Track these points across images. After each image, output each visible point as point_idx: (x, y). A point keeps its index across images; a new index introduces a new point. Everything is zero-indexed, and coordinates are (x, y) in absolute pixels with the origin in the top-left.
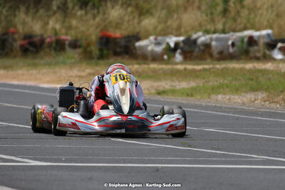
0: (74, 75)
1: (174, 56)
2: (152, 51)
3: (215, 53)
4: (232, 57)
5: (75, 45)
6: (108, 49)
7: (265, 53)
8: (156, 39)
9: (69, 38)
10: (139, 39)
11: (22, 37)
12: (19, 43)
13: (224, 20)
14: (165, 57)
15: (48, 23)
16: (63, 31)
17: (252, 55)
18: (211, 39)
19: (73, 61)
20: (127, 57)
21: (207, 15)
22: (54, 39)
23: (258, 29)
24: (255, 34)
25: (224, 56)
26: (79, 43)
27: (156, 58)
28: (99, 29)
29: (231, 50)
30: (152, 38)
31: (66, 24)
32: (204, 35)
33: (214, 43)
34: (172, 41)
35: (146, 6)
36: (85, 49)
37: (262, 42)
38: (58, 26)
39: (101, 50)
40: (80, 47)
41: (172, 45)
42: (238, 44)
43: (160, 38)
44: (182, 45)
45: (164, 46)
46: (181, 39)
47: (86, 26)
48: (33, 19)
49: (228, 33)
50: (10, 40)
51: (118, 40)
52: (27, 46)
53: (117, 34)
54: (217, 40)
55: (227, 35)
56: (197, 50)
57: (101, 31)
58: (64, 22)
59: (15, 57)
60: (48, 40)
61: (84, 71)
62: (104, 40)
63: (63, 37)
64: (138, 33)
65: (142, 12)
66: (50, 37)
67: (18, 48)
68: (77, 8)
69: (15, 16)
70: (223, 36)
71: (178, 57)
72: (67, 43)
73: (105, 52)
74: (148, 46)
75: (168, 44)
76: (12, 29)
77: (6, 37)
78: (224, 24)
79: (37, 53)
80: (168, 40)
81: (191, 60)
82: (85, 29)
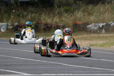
1: (102, 31)
2: (93, 29)
9: (62, 24)
10: (88, 25)
11: (44, 24)
12: (43, 27)
14: (98, 31)
15: (54, 19)
20: (84, 31)
22: (56, 25)
30: (93, 24)
31: (61, 19)
34: (101, 25)
38: (57, 20)
39: (73, 29)
41: (101, 26)
43: (96, 24)
44: (105, 26)
45: (98, 27)
46: (105, 24)
47: (68, 19)
48: (48, 18)
50: (39, 26)
51: (80, 25)
52: (45, 28)
53: (80, 23)
56: (111, 28)
57: (74, 22)
59: (41, 32)
60: (54, 25)
62: (74, 25)
63: (59, 24)
64: (88, 22)
65: (89, 14)
67: (42, 29)
68: (65, 13)
69: (41, 17)
72: (61, 26)
73: (75, 29)
74: (92, 27)
75: (99, 26)
76: (40, 22)
77: (38, 25)
79: (49, 30)
80: (99, 25)
81: (108, 32)
82: (68, 21)
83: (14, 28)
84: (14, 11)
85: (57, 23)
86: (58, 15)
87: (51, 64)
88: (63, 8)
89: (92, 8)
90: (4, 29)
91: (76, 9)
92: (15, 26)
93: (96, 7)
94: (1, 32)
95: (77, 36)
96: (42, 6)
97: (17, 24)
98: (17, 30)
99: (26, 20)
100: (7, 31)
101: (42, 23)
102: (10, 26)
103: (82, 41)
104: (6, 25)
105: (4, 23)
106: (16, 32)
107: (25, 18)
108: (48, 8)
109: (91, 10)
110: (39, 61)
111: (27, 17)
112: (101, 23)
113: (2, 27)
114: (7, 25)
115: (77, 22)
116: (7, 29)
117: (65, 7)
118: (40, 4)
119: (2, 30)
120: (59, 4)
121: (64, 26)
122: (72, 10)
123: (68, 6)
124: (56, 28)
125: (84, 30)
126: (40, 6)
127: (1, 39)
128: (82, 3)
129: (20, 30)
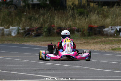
0: (78, 43)
1: (119, 34)
2: (110, 32)
5: (78, 31)
6: (92, 32)
8: (111, 27)
9: (76, 28)
11: (57, 28)
12: (56, 31)
14: (116, 35)
15: (67, 22)
16: (74, 25)
19: (78, 37)
20: (100, 35)
26: (80, 30)
27: (112, 35)
30: (110, 27)
36: (83, 32)
38: (71, 23)
39: (89, 33)
40: (80, 31)
41: (118, 30)
43: (113, 27)
45: (115, 30)
48: (61, 21)
51: (96, 28)
52: (59, 32)
53: (96, 26)
57: (89, 25)
58: (74, 21)
59: (54, 36)
60: (68, 29)
61: (82, 41)
62: (90, 28)
63: (73, 28)
64: (104, 25)
65: (105, 17)
72: (75, 30)
74: (108, 30)
75: (117, 29)
76: (53, 25)
80: (116, 28)
82: (82, 24)
83: (25, 32)
84: (25, 14)
85: (70, 27)
86: (71, 17)
87: (81, 69)
88: (77, 10)
90: (14, 33)
91: (90, 11)
92: (27, 29)
93: (112, 9)
94: (12, 36)
95: (95, 40)
96: (54, 8)
97: (28, 28)
98: (29, 34)
99: (37, 23)
100: (18, 35)
101: (55, 26)
102: (21, 30)
103: (102, 45)
105: (15, 26)
106: (27, 36)
107: (37, 21)
108: (60, 11)
109: (107, 12)
110: (66, 65)
111: (39, 20)
112: (118, 26)
113: (12, 32)
114: (18, 29)
115: (92, 26)
116: (18, 33)
117: (79, 9)
119: (13, 34)
120: (73, 6)
121: (79, 29)
123: (82, 8)
127: (13, 43)
128: (96, 5)
129: (32, 34)
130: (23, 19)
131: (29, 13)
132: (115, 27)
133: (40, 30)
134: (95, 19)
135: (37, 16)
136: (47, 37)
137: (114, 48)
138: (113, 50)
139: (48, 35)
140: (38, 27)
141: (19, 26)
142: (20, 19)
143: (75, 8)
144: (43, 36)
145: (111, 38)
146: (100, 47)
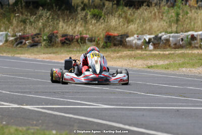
1: (149, 46)
2: (136, 43)
3: (172, 45)
4: (181, 47)
6: (110, 42)
7: (200, 44)
8: (138, 37)
9: (88, 36)
10: (128, 37)
11: (61, 35)
12: (60, 39)
13: (176, 25)
14: (143, 47)
15: (75, 27)
16: (85, 32)
17: (193, 45)
18: (170, 37)
21: (167, 23)
22: (79, 36)
23: (196, 31)
24: (195, 33)
25: (177, 46)
26: (93, 39)
27: (138, 47)
28: (105, 31)
29: (181, 43)
30: (136, 36)
32: (165, 34)
33: (171, 39)
34: (147, 37)
35: (131, 18)
36: (97, 42)
37: (199, 38)
38: (81, 29)
39: (106, 43)
40: (94, 41)
41: (147, 40)
42: (185, 39)
43: (140, 36)
44: (153, 39)
45: (142, 41)
46: (152, 36)
47: (97, 29)
48: (67, 26)
49: (179, 33)
51: (116, 37)
52: (64, 40)
53: (115, 33)
54: (173, 37)
55: (179, 34)
56: (161, 43)
57: (106, 32)
58: (85, 27)
59: (57, 47)
60: (76, 37)
63: (84, 36)
64: (127, 33)
65: (129, 21)
66: (77, 35)
67: (59, 42)
70: (176, 34)
71: (151, 47)
72: (87, 39)
73: (109, 44)
74: (133, 40)
75: (145, 39)
76: (55, 31)
78: (177, 28)
79: (70, 44)
80: (145, 37)
81: (158, 48)
83: (16, 40)
84: (17, 15)
86: (82, 21)
88: (90, 11)
89: (132, 12)
93: (139, 11)
96: (58, 7)
97: (20, 34)
98: (21, 43)
99: (34, 28)
100: (6, 44)
102: (10, 36)
104: (4, 35)
105: (2, 31)
106: (19, 45)
107: (33, 25)
108: (66, 11)
109: (131, 15)
112: (147, 35)
114: (7, 35)
115: (110, 33)
116: (7, 41)
117: (92, 10)
118: (54, 5)
120: (82, 6)
122: (103, 14)
124: (79, 40)
125: (121, 45)
126: (55, 8)
129: (25, 43)
130: (15, 22)
131: (22, 14)
132: (142, 36)
133: (38, 37)
134: (114, 24)
135: (33, 18)
136: (47, 47)
137: (149, 65)
138: (149, 68)
139: (49, 46)
140: (34, 33)
141: (8, 32)
142: (9, 21)
143: (86, 8)
144: (41, 45)
145: (139, 52)
146: (129, 63)
